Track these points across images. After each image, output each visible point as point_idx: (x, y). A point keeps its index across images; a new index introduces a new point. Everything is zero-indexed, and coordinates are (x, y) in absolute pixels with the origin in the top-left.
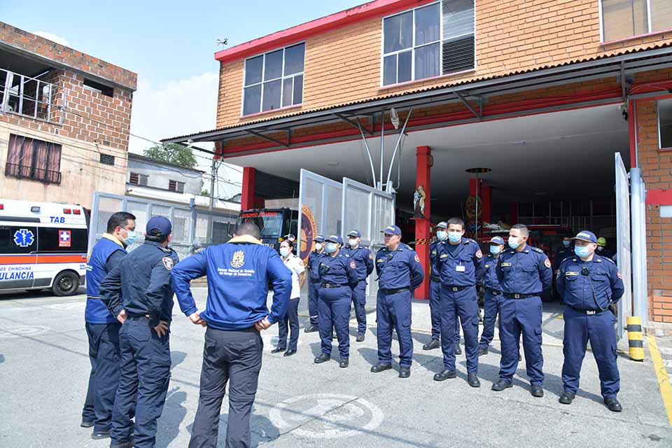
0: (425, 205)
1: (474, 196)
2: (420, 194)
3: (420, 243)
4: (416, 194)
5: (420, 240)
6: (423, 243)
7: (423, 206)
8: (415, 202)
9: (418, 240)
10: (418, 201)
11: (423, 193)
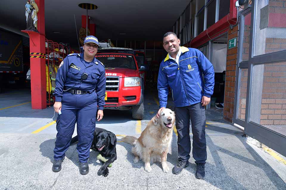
0: (38, 18)
1: (85, 28)
2: (32, 6)
3: (35, 57)
4: (28, 6)
5: (35, 54)
6: (38, 57)
7: (35, 19)
8: (27, 15)
9: (32, 54)
10: (30, 14)
11: (36, 6)
